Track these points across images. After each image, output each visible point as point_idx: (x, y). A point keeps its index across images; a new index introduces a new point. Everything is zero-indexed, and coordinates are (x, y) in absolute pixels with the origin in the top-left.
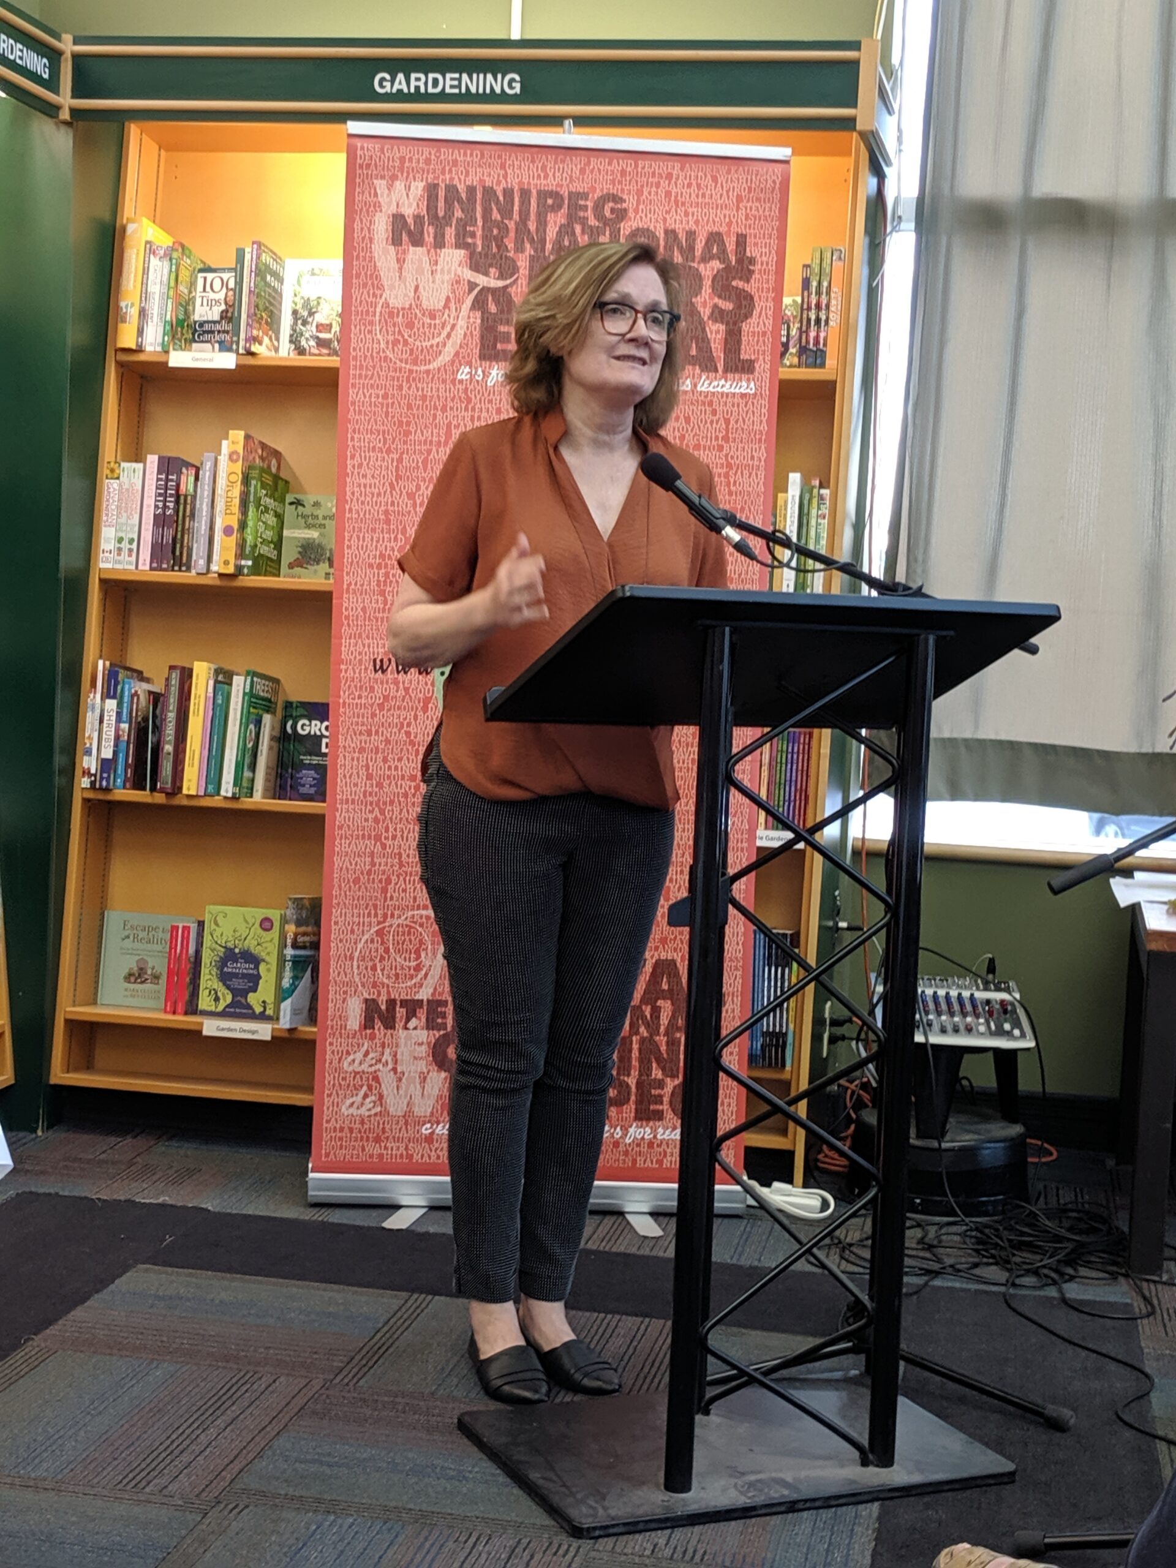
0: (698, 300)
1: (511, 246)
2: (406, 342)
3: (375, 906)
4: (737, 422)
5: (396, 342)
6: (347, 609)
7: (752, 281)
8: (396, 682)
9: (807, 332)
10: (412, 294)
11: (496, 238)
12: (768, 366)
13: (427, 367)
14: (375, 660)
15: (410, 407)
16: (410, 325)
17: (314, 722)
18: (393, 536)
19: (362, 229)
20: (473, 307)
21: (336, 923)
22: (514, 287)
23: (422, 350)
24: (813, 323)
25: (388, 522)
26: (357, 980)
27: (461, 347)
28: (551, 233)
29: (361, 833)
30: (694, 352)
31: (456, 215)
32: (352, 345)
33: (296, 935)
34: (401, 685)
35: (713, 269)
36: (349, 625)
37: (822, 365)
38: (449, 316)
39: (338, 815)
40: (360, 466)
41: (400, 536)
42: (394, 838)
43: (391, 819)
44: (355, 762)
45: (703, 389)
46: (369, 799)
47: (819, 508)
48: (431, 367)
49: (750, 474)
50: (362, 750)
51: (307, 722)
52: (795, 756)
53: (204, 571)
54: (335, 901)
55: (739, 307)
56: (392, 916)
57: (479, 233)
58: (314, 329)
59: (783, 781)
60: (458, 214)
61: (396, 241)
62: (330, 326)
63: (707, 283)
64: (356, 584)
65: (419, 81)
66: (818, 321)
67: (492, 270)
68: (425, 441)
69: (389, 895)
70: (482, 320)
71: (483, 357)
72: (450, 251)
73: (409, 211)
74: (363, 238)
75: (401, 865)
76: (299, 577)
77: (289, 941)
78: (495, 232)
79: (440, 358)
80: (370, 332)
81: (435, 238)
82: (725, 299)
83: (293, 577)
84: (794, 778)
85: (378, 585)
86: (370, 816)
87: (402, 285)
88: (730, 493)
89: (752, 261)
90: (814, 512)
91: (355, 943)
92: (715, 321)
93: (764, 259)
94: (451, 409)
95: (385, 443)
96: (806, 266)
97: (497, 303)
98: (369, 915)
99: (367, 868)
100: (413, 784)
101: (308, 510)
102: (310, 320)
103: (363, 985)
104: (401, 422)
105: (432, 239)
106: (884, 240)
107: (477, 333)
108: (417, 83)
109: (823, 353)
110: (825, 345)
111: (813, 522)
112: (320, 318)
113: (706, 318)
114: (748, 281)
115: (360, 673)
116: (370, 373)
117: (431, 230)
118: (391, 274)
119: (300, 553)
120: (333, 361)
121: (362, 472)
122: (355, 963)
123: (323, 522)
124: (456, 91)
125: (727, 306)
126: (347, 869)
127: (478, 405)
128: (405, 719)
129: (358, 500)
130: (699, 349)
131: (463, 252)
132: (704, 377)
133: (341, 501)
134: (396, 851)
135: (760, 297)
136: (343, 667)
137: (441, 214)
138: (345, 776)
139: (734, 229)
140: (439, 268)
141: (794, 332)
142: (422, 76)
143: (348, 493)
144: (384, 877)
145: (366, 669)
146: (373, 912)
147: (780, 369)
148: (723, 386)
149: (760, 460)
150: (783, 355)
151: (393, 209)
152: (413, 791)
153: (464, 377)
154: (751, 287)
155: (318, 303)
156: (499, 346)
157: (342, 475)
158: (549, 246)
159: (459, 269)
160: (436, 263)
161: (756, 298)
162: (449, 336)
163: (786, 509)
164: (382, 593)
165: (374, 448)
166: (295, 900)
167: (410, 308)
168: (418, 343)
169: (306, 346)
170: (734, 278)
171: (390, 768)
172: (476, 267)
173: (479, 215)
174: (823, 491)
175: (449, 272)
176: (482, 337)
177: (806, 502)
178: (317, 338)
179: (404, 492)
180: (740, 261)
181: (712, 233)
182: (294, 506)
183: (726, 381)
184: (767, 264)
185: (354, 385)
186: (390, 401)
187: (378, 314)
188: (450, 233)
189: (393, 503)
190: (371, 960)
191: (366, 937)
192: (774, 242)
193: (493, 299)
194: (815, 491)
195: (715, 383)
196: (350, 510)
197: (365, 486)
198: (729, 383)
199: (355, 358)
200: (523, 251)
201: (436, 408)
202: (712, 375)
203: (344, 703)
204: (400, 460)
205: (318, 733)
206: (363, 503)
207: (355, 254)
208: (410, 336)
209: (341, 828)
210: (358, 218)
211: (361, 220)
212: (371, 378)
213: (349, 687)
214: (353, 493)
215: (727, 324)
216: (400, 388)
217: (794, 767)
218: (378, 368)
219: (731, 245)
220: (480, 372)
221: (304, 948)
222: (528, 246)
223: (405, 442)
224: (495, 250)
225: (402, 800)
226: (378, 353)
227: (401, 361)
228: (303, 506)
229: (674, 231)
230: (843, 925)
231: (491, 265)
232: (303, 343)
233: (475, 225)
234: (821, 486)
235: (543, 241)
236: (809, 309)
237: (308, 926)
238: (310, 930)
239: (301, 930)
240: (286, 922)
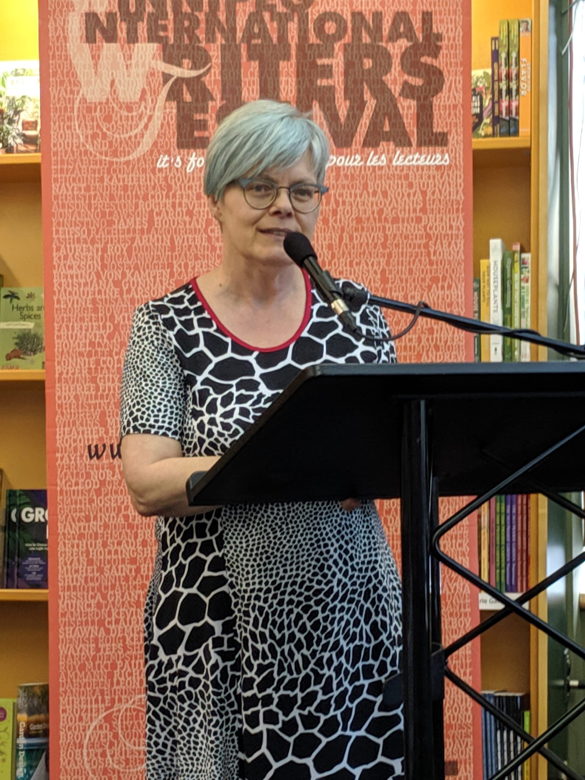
0: (388, 78)
1: (202, 36)
2: (104, 136)
3: (102, 692)
4: (433, 193)
5: (94, 136)
6: (60, 398)
7: (441, 56)
8: (112, 467)
9: (499, 102)
10: (109, 88)
11: (187, 30)
12: (461, 138)
13: (127, 158)
14: (89, 447)
15: (112, 198)
16: (108, 119)
17: (37, 510)
18: (101, 324)
19: (56, 29)
20: (169, 98)
21: (64, 711)
22: (208, 76)
23: (121, 143)
24: (504, 93)
25: (95, 310)
26: (87, 767)
27: (158, 136)
28: (241, 22)
29: (84, 619)
30: (387, 128)
31: (147, 10)
32: (53, 141)
33: (28, 723)
34: (117, 470)
35: (401, 48)
36: (62, 414)
37: (516, 133)
38: (146, 108)
39: (60, 603)
40: (66, 257)
41: (108, 324)
42: (117, 621)
43: (113, 603)
44: (75, 549)
45: (398, 163)
46: (91, 584)
47: (521, 273)
48: (131, 158)
49: (450, 244)
50: (81, 536)
51: (31, 510)
52: (514, 517)
54: (61, 689)
55: (428, 82)
56: (120, 700)
57: (171, 26)
58: (20, 127)
59: (503, 544)
60: (149, 9)
61: (90, 39)
62: (35, 123)
63: (396, 62)
64: (67, 373)
66: (509, 91)
67: (186, 61)
68: (129, 230)
69: (115, 680)
70: (178, 110)
71: (181, 145)
72: (144, 45)
73: (101, 9)
74: (58, 38)
75: (125, 649)
76: (17, 368)
77: (22, 730)
78: (186, 24)
79: (139, 149)
80: (69, 127)
81: (128, 33)
82: (415, 76)
83: (11, 368)
84: (514, 541)
85: (90, 373)
86: (93, 602)
87: (99, 81)
88: (431, 263)
89: (439, 37)
90: (516, 277)
91: (84, 730)
92: (407, 97)
93: (451, 35)
94: (153, 197)
95: (89, 235)
96: (495, 39)
97: (192, 92)
98: (97, 701)
99: (92, 654)
100: (134, 567)
101: (22, 302)
102: (16, 118)
103: (94, 773)
104: (104, 214)
105: (124, 35)
106: (571, 9)
107: (173, 122)
109: (516, 121)
110: (517, 113)
111: (516, 286)
113: (397, 95)
114: (436, 56)
115: (75, 460)
116: (71, 167)
117: (124, 26)
118: (87, 70)
119: (16, 344)
120: (34, 157)
121: (68, 263)
122: (85, 751)
123: (38, 313)
125: (418, 82)
126: (72, 656)
127: (179, 192)
128: (123, 503)
129: (65, 291)
130: (392, 125)
131: (155, 45)
132: (398, 152)
133: (49, 292)
134: (120, 635)
135: (449, 71)
136: (59, 455)
137: (133, 9)
138: (66, 564)
139: (420, 8)
140: (133, 62)
141: (487, 103)
143: (56, 285)
144: (109, 663)
145: (81, 456)
146: (100, 698)
147: (474, 140)
148: (417, 160)
149: (458, 229)
150: (476, 126)
151: (85, 8)
152: (133, 573)
153: (163, 165)
154: (440, 63)
155: (23, 102)
156: (196, 134)
157: (49, 266)
158: (239, 35)
159: (153, 62)
160: (130, 58)
161: (445, 73)
162: (146, 127)
163: (489, 275)
164: (93, 380)
165: (79, 239)
166: (27, 689)
167: (107, 103)
168: (116, 136)
169: (13, 144)
170: (423, 55)
171: (110, 552)
172: (169, 59)
173: (169, 9)
174: (524, 255)
175: (143, 65)
176: (179, 127)
177: (508, 267)
178: (23, 135)
179: (110, 280)
180: (427, 37)
181: (398, 13)
182: (9, 300)
183: (421, 154)
184: (454, 40)
185: (56, 180)
186: (92, 193)
187: (76, 110)
188: (142, 27)
189: (100, 292)
190: (101, 746)
191: (94, 724)
192: (459, 18)
193: (188, 89)
194: (517, 256)
195: (410, 157)
196: (59, 301)
197: (72, 277)
198: (423, 156)
199: (56, 154)
200: (214, 40)
201: (137, 197)
202: (406, 149)
203: (62, 490)
204: (105, 250)
205: (42, 520)
206: (70, 293)
207: (51, 54)
208: (108, 129)
209: (64, 615)
210: (51, 18)
211: (55, 21)
212: (73, 172)
213: (66, 474)
214: (60, 285)
215: (418, 99)
216: (102, 180)
218: (79, 162)
219: (417, 24)
220: (178, 159)
221: (36, 736)
222: (219, 36)
223: (109, 232)
224: (187, 41)
225: (123, 583)
226: (78, 147)
227: (101, 153)
228: (18, 298)
229: (360, 13)
230: (574, 683)
231: (184, 57)
232: (10, 141)
233: (166, 18)
234: (523, 250)
235: (233, 30)
236: (500, 80)
237: (40, 713)
238: (42, 716)
239: (34, 717)
240: (19, 711)
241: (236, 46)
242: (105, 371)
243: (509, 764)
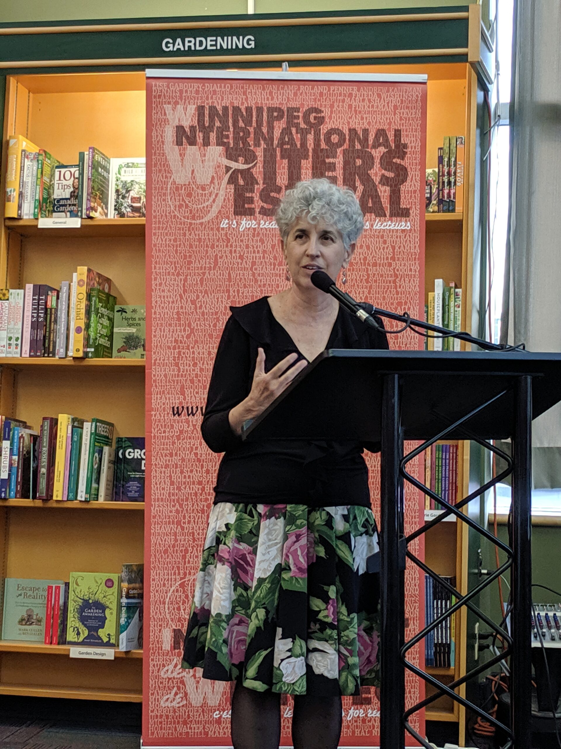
0: (371, 172)
1: (251, 143)
2: (187, 206)
3: (178, 568)
4: (399, 248)
5: (180, 206)
6: (154, 376)
7: (406, 159)
8: (188, 422)
9: (442, 190)
10: (191, 175)
11: (242, 138)
12: (418, 212)
13: (201, 221)
14: (173, 408)
15: (191, 246)
16: (189, 195)
17: (136, 450)
18: (182, 328)
19: (157, 136)
20: (229, 183)
21: (154, 580)
22: (255, 169)
23: (198, 210)
24: (446, 184)
25: (179, 319)
26: (168, 616)
27: (222, 207)
28: (277, 133)
29: (168, 520)
30: (370, 205)
31: (216, 125)
32: (153, 208)
33: (128, 589)
34: (191, 423)
35: (380, 152)
36: (156, 386)
37: (453, 211)
38: (214, 188)
39: (152, 509)
40: (160, 284)
41: (187, 328)
42: (189, 522)
43: (187, 510)
44: (163, 474)
45: (377, 228)
46: (173, 498)
47: (455, 301)
48: (203, 220)
49: (410, 280)
50: (167, 466)
51: (132, 450)
52: (447, 461)
53: (64, 356)
54: (152, 565)
55: (398, 175)
56: (190, 574)
57: (231, 136)
58: (130, 201)
59: (440, 477)
60: (218, 124)
61: (179, 143)
62: (140, 198)
63: (377, 161)
64: (160, 360)
65: (190, 42)
66: (449, 183)
67: (241, 159)
68: (201, 267)
69: (187, 560)
70: (235, 191)
71: (236, 213)
72: (213, 147)
73: (186, 124)
74: (158, 142)
75: (194, 540)
76: (125, 358)
77: (124, 593)
78: (241, 134)
79: (210, 215)
80: (164, 200)
81: (203, 140)
82: (389, 171)
83: (121, 357)
84: (447, 476)
85: (174, 360)
86: (174, 509)
87: (184, 170)
88: (397, 293)
89: (405, 146)
90: (452, 304)
91: (166, 593)
92: (384, 185)
93: (413, 144)
94: (217, 246)
95: (175, 270)
96: (441, 149)
97: (244, 179)
98: (175, 574)
99: (173, 543)
100: (200, 487)
101: (129, 315)
102: (127, 195)
103: (172, 621)
104: (185, 256)
105: (202, 141)
106: (490, 131)
107: (232, 198)
108: (190, 44)
109: (453, 203)
110: (454, 198)
111: (452, 310)
112: (132, 194)
113: (377, 183)
114: (403, 159)
115: (164, 417)
116: (165, 226)
117: (201, 135)
118: (176, 163)
119: (125, 342)
120: (142, 220)
121: (162, 288)
122: (166, 606)
123: (139, 322)
124: (214, 48)
125: (391, 175)
126: (160, 544)
127: (234, 243)
128: (194, 445)
129: (159, 306)
130: (374, 203)
131: (221, 147)
132: (377, 220)
133: (149, 308)
134: (190, 531)
135: (411, 168)
136: (153, 413)
137: (207, 124)
138: (156, 484)
139: (393, 127)
140: (206, 158)
141: (434, 190)
142: (192, 40)
143: (154, 302)
144: (183, 549)
145: (168, 414)
146: (177, 572)
147: (426, 214)
148: (390, 226)
149: (416, 271)
150: (428, 205)
151: (176, 123)
152: (200, 491)
153: (224, 226)
154: (406, 163)
155: (132, 185)
156: (246, 206)
157: (149, 289)
158: (276, 142)
159: (219, 158)
160: (205, 156)
161: (409, 170)
162: (214, 201)
163: (434, 303)
164: (177, 365)
165: (169, 272)
166: (127, 566)
167: (189, 185)
168: (195, 206)
169: (125, 211)
170: (394, 157)
171: (185, 477)
172: (230, 157)
173: (230, 125)
174: (457, 290)
175: (213, 160)
176: (235, 201)
177: (447, 298)
178: (132, 206)
179: (189, 300)
180: (397, 146)
181: (379, 130)
182: (120, 313)
183: (392, 222)
184: (415, 148)
185: (155, 234)
186: (178, 243)
187: (169, 189)
188: (213, 136)
189: (182, 307)
190: (177, 603)
191: (173, 588)
192: (419, 134)
193: (241, 177)
194: (452, 290)
195: (385, 224)
196: (155, 313)
197: (164, 297)
198: (394, 223)
199: (155, 217)
200: (259, 146)
201: (207, 246)
202: (383, 219)
203: (155, 436)
204: (185, 280)
205: (139, 457)
206: (163, 308)
207: (153, 152)
208: (189, 202)
209: (154, 517)
210: (154, 130)
211: (157, 130)
212: (166, 229)
213: (158, 425)
214: (156, 302)
215: (391, 186)
216: (185, 235)
217: (447, 468)
218: (170, 223)
219: (391, 136)
220: (234, 222)
221: (134, 598)
222: (262, 142)
223: (189, 269)
224: (241, 146)
225: (194, 497)
226: (169, 213)
227: (184, 217)
228: (126, 312)
229: (354, 130)
230: (484, 571)
231: (239, 156)
232: (123, 210)
233: (229, 131)
234: (456, 287)
235: (272, 139)
236: (443, 175)
237: (135, 583)
238: (137, 585)
239: (132, 586)
240: (122, 581)
241: (273, 149)
242: (184, 359)
243: (441, 616)
